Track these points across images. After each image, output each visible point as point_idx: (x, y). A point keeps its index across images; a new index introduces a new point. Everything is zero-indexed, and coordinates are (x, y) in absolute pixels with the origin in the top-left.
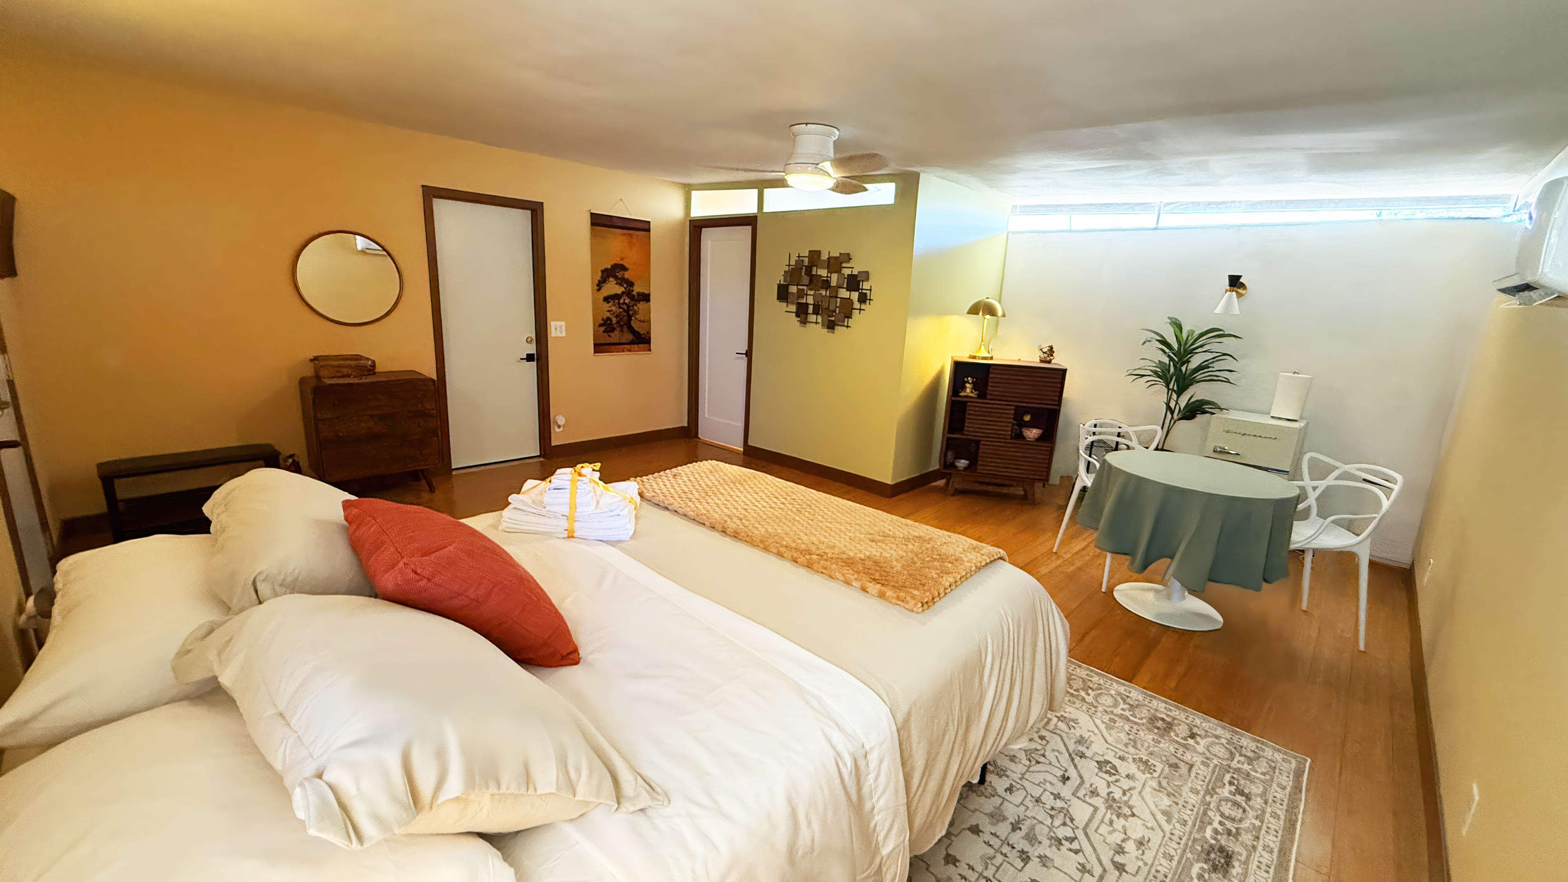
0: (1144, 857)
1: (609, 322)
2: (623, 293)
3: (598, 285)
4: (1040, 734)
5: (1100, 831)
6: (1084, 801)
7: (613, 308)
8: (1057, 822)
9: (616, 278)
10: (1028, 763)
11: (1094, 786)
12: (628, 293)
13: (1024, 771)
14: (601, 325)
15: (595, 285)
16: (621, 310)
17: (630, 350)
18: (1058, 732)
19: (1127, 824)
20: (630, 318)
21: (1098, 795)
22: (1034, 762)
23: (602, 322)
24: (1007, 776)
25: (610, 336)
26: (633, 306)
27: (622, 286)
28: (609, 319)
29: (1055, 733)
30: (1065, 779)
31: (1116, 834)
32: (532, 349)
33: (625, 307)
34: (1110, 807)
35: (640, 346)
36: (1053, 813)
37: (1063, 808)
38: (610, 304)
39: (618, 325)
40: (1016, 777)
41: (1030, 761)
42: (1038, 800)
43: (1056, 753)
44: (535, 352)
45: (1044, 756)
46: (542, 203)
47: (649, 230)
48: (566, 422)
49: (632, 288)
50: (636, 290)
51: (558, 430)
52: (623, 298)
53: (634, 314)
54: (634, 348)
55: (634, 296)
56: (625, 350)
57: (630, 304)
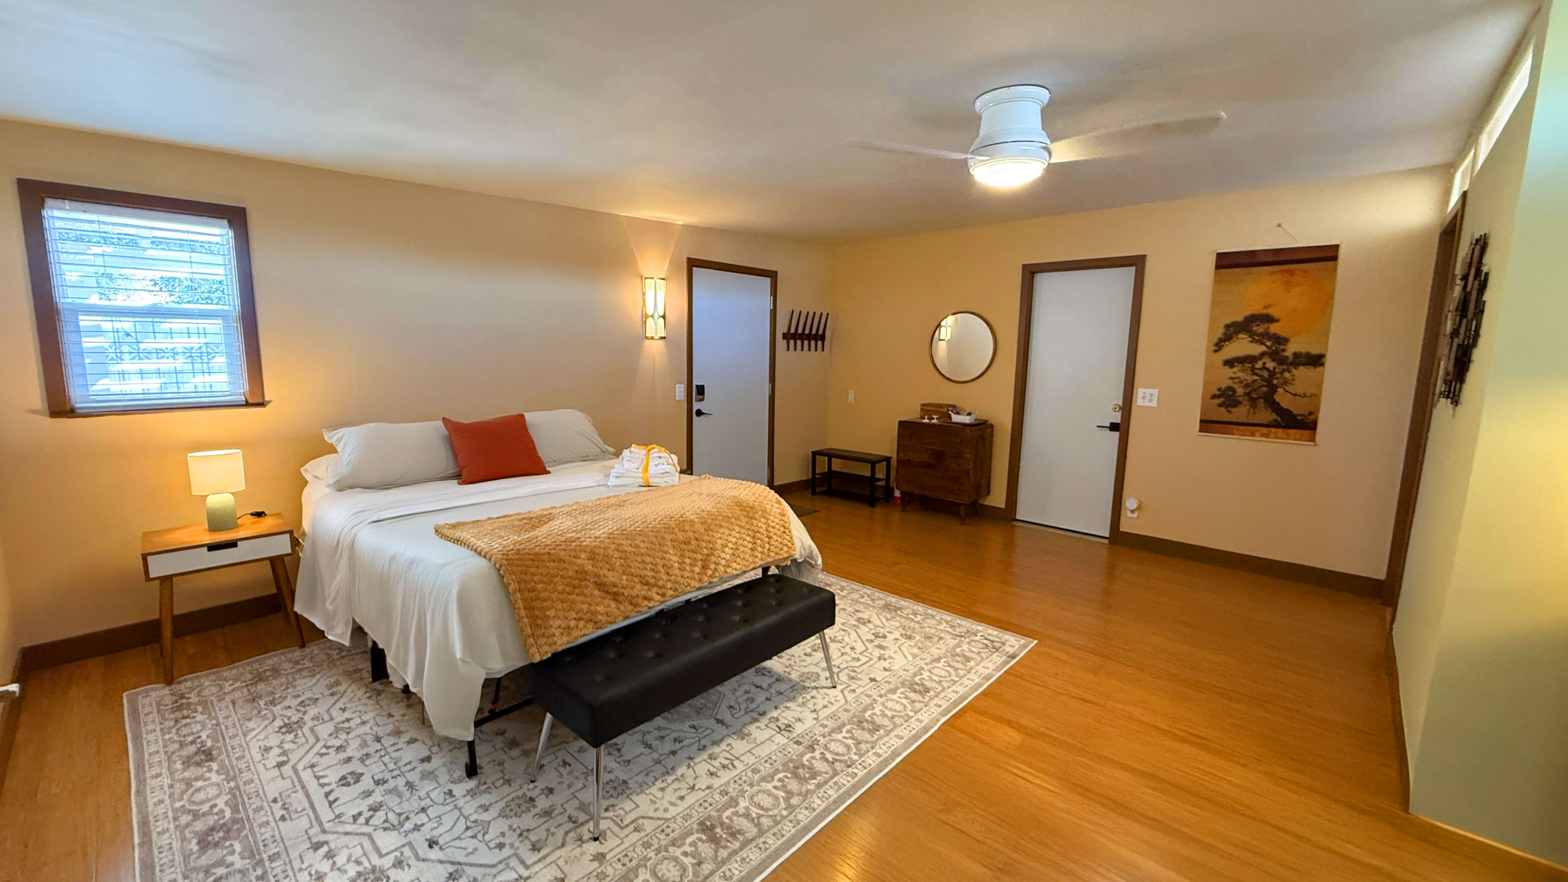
0: (306, 873)
1: (1230, 393)
2: (1263, 354)
3: (1216, 345)
4: (507, 847)
5: (359, 847)
6: (396, 850)
7: (1241, 375)
8: (392, 817)
9: (1251, 333)
10: (473, 818)
11: (406, 868)
12: (1276, 355)
13: (463, 811)
14: (1214, 397)
15: (1212, 345)
16: (1256, 378)
17: (1267, 436)
18: (501, 867)
19: (345, 877)
20: (1273, 389)
21: (394, 866)
22: (469, 824)
23: (1218, 393)
24: (464, 796)
25: (1229, 412)
26: (1282, 372)
27: (1264, 344)
28: (1230, 388)
29: (500, 862)
30: (432, 844)
31: (345, 860)
32: (1117, 418)
33: (1266, 374)
34: (374, 870)
35: (1291, 431)
36: (403, 817)
37: (402, 826)
38: (1235, 369)
39: (1247, 398)
40: (461, 803)
41: (473, 822)
42: (423, 810)
43: (470, 850)
44: (1120, 422)
45: (472, 837)
46: (1145, 256)
47: (1335, 258)
48: (1139, 508)
49: (1282, 347)
50: (1290, 350)
51: (1129, 514)
52: (1264, 360)
53: (1283, 384)
54: (1276, 433)
55: (1287, 358)
56: (1257, 434)
57: (1277, 370)
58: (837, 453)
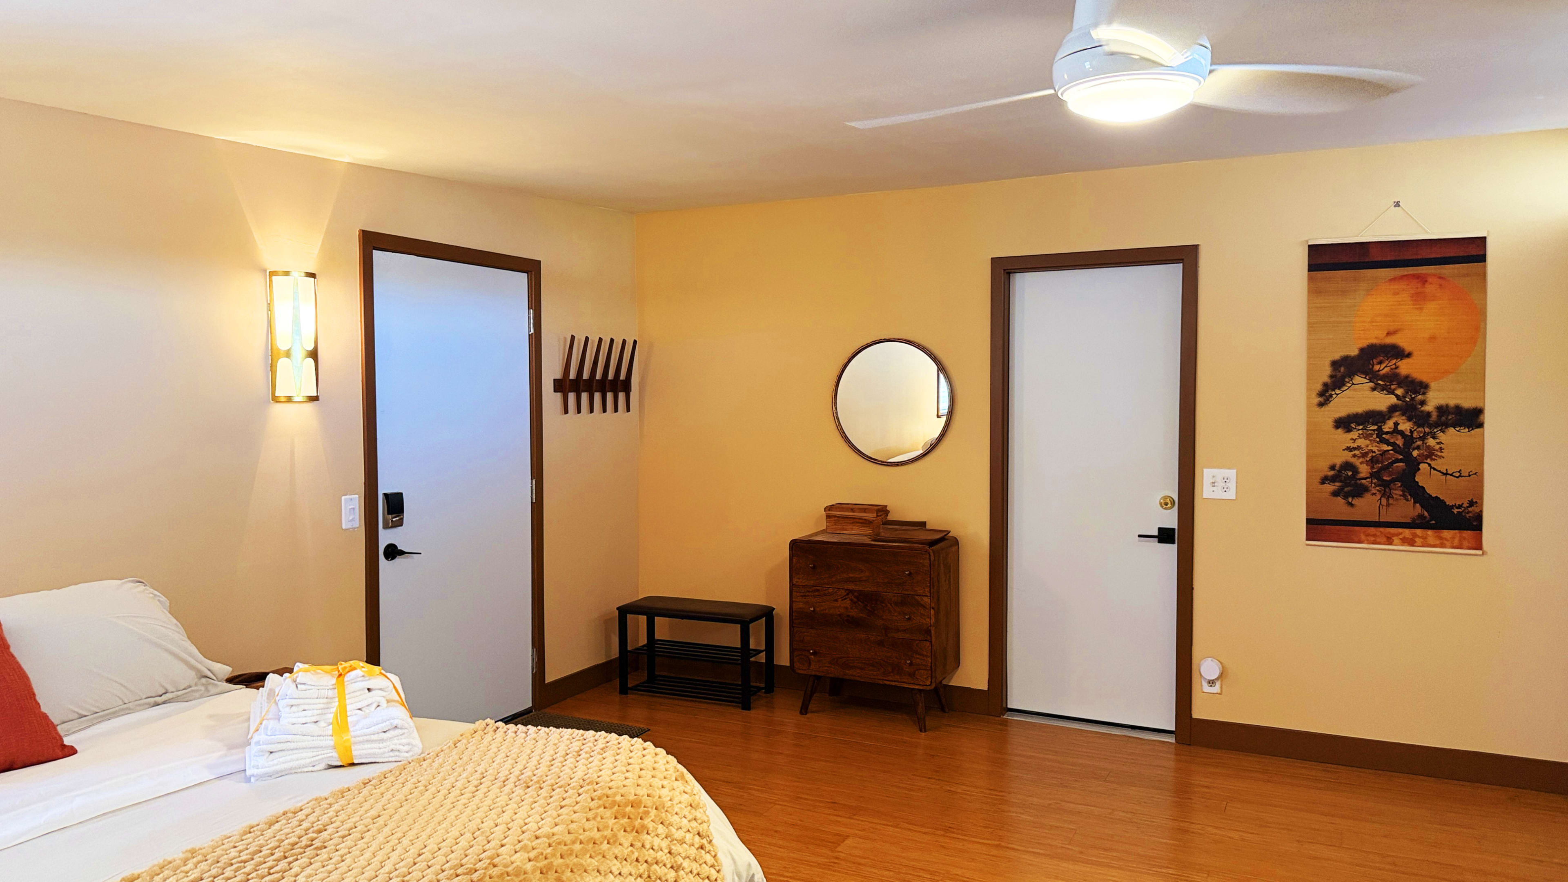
1: (1349, 473)
2: (1393, 409)
3: (1321, 394)
7: (1362, 442)
9: (1373, 376)
12: (1410, 410)
14: (1324, 480)
15: (1314, 394)
16: (1385, 447)
17: (1412, 543)
20: (1413, 466)
23: (1330, 473)
25: (1351, 505)
26: (1423, 438)
27: (1393, 393)
28: (1347, 466)
32: (1170, 520)
33: (1400, 442)
35: (1447, 534)
38: (1354, 434)
39: (1375, 481)
44: (1176, 527)
46: (1195, 248)
47: (1482, 258)
48: (1221, 677)
49: (1420, 397)
50: (1434, 400)
51: (1207, 688)
52: (1394, 420)
53: (1427, 457)
54: (1424, 538)
55: (1429, 414)
56: (1396, 540)
57: (1415, 435)
58: (660, 605)
